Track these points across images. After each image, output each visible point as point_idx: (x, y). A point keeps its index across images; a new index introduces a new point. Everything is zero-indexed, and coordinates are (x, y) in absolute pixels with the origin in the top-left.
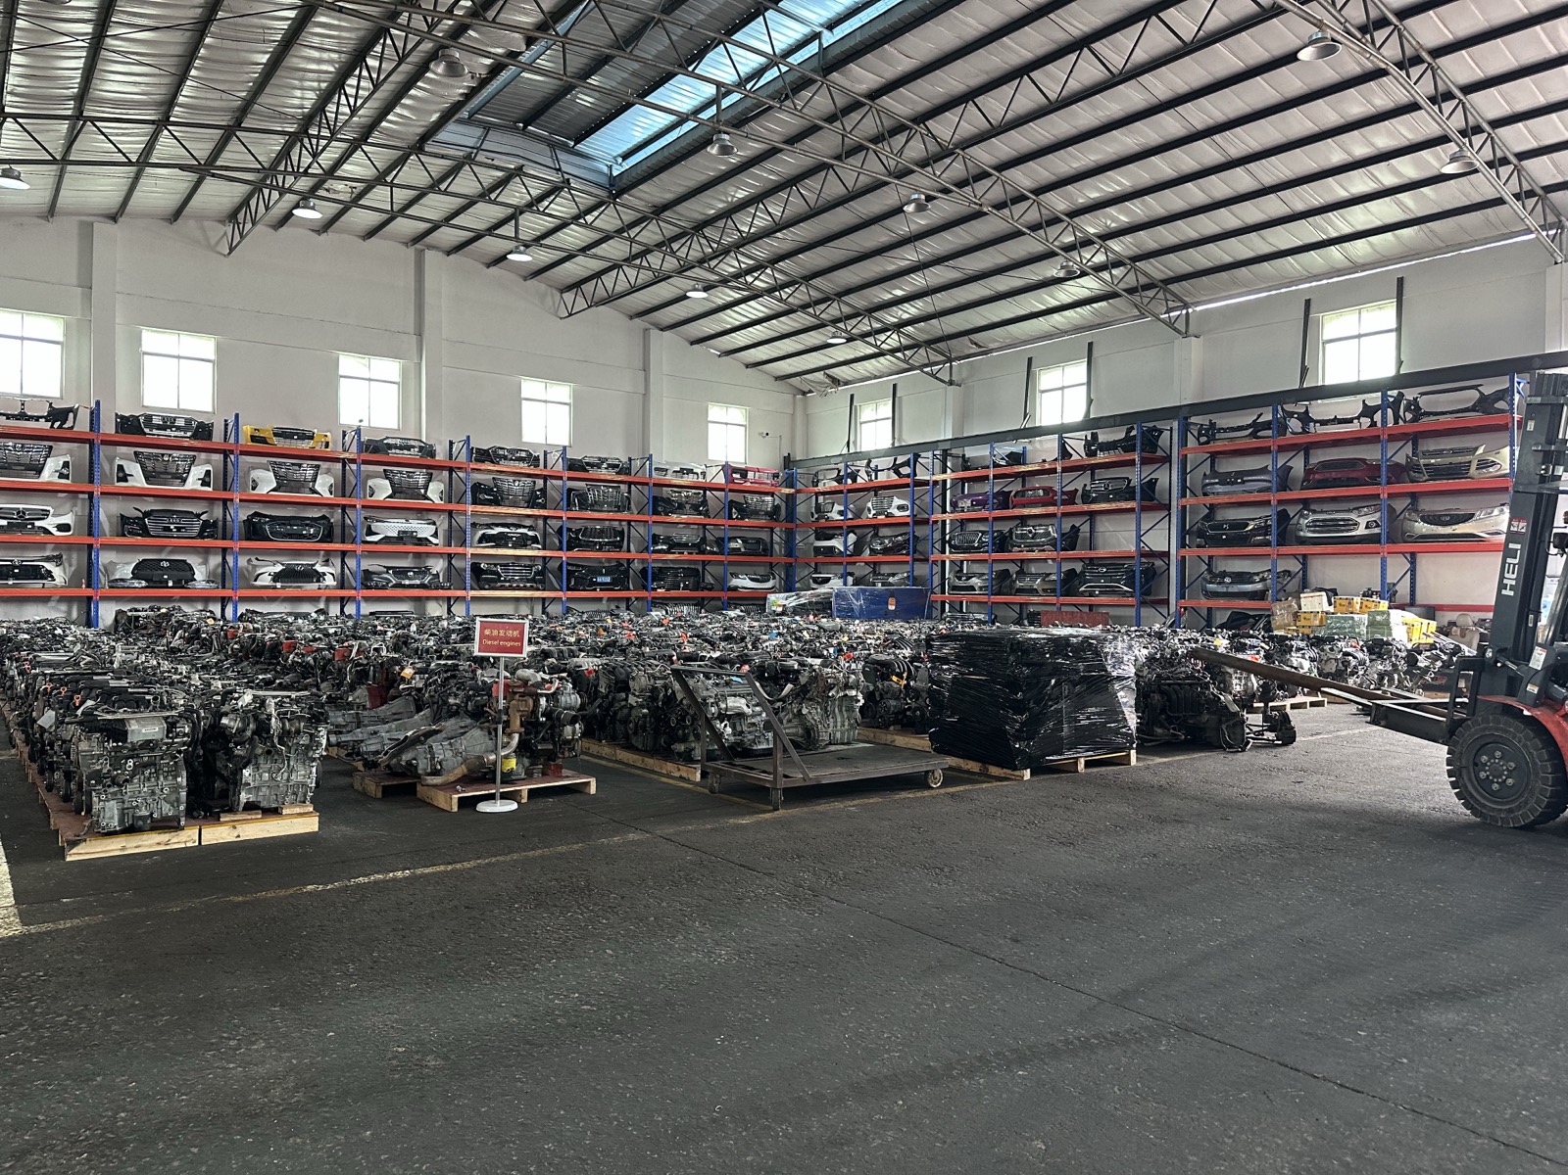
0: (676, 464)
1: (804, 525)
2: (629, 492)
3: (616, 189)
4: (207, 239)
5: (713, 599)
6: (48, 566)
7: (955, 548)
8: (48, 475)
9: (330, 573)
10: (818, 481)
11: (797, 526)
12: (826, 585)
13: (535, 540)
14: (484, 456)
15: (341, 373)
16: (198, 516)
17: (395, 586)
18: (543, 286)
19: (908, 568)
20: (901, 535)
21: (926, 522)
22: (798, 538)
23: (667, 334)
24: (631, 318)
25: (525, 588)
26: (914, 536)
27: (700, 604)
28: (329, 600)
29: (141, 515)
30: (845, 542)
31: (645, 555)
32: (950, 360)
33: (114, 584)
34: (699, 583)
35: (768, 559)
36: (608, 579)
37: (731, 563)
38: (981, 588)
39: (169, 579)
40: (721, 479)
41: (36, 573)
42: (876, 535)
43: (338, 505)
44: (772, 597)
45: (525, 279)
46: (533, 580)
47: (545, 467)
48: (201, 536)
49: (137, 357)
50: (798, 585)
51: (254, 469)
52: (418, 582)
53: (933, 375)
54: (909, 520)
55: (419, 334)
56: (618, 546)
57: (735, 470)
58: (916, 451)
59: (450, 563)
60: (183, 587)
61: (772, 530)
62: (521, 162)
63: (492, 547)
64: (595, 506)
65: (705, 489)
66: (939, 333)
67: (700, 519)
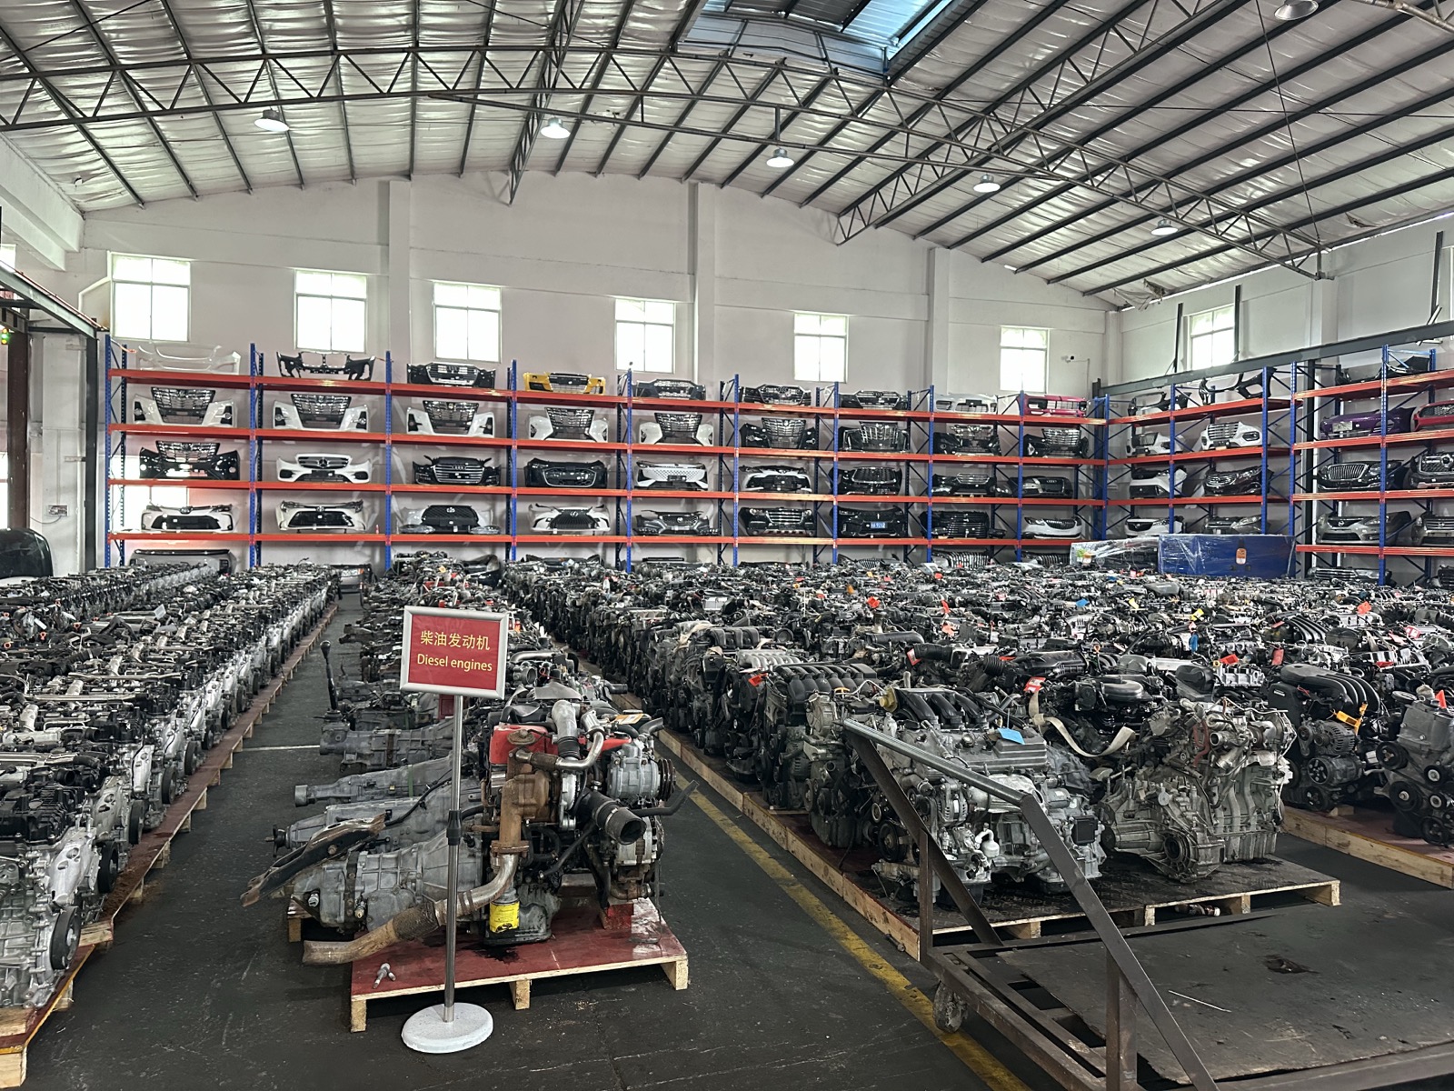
0: (961, 396)
1: (1117, 461)
2: (908, 429)
3: (891, 73)
4: (491, 189)
5: (1004, 547)
6: (348, 512)
7: (1325, 484)
8: (348, 424)
9: (604, 519)
10: (1136, 409)
11: (1109, 463)
12: (1147, 532)
13: (805, 483)
14: (753, 395)
15: (617, 318)
16: (482, 463)
17: (664, 532)
18: (819, 212)
19: (1259, 511)
20: (1248, 470)
21: (1285, 453)
22: (1110, 477)
23: (954, 251)
24: (914, 237)
25: (794, 535)
26: (1268, 471)
27: (989, 552)
28: (606, 546)
29: (430, 463)
30: (1172, 480)
31: (925, 499)
32: (1318, 248)
33: (406, 529)
34: (987, 529)
35: (1072, 502)
36: (883, 525)
37: (1026, 506)
38: (1367, 537)
39: (454, 525)
40: (1015, 411)
41: (338, 519)
42: (1213, 471)
43: (613, 451)
44: (1076, 546)
45: (801, 205)
46: (803, 526)
47: (818, 405)
48: (484, 482)
49: (430, 310)
50: (1109, 532)
51: (533, 415)
52: (687, 528)
53: (1293, 267)
54: (1260, 451)
55: (693, 273)
56: (894, 489)
57: (1033, 400)
58: (1270, 365)
59: (720, 509)
60: (468, 533)
61: (1077, 468)
62: (783, 55)
63: (761, 491)
64: (868, 446)
65: (995, 423)
66: (1306, 213)
67: (990, 456)
